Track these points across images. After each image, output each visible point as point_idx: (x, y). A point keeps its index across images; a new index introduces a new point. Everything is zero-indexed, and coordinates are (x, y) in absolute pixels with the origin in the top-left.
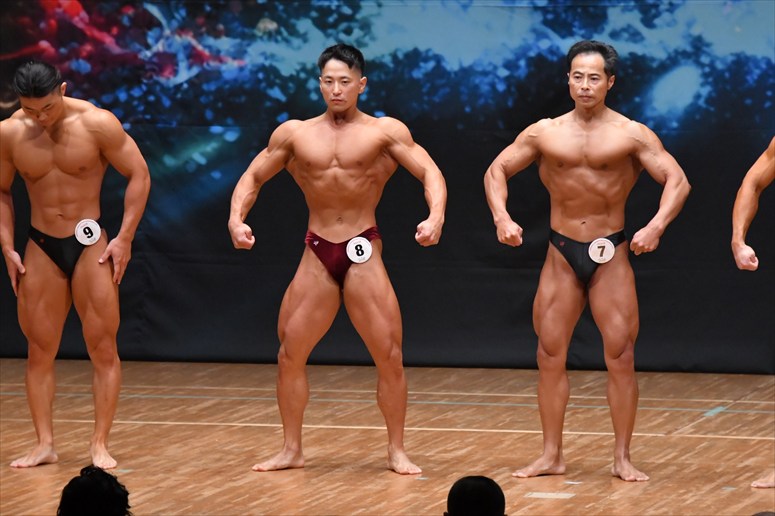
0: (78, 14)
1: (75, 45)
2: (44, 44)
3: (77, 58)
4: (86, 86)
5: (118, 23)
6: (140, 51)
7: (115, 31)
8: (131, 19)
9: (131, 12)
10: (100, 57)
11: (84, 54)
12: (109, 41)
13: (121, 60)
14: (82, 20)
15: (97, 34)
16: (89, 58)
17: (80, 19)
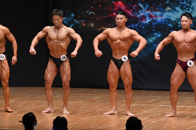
0: (123, 6)
2: (114, 14)
5: (132, 9)
6: (137, 15)
7: (131, 10)
8: (135, 8)
9: (135, 6)
12: (130, 13)
13: (133, 17)
14: (124, 8)
15: (127, 11)
17: (123, 8)
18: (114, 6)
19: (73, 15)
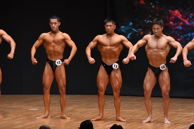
0: (179, 15)
1: (178, 23)
2: (171, 22)
3: (179, 26)
4: (181, 32)
5: (189, 17)
7: (188, 19)
9: (192, 15)
10: (184, 26)
11: (180, 25)
12: (186, 22)
13: (189, 26)
15: (184, 20)
16: (181, 26)
17: (180, 16)
18: (170, 15)
19: (131, 24)
